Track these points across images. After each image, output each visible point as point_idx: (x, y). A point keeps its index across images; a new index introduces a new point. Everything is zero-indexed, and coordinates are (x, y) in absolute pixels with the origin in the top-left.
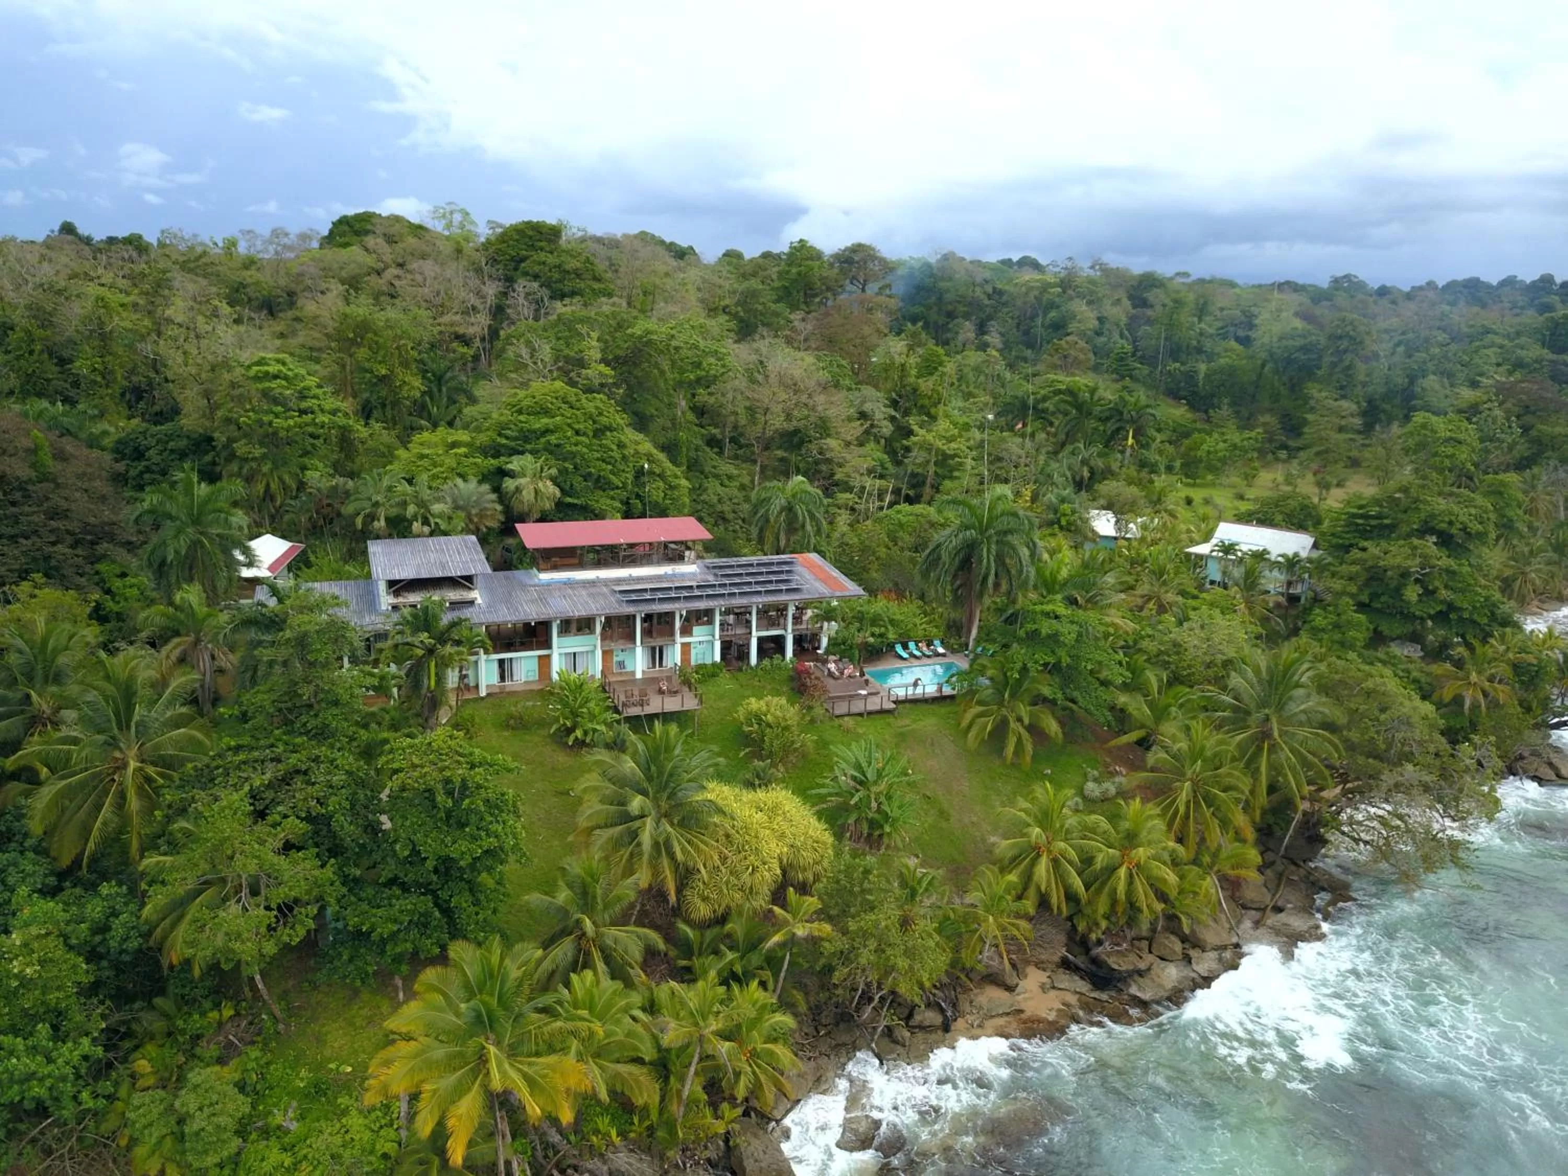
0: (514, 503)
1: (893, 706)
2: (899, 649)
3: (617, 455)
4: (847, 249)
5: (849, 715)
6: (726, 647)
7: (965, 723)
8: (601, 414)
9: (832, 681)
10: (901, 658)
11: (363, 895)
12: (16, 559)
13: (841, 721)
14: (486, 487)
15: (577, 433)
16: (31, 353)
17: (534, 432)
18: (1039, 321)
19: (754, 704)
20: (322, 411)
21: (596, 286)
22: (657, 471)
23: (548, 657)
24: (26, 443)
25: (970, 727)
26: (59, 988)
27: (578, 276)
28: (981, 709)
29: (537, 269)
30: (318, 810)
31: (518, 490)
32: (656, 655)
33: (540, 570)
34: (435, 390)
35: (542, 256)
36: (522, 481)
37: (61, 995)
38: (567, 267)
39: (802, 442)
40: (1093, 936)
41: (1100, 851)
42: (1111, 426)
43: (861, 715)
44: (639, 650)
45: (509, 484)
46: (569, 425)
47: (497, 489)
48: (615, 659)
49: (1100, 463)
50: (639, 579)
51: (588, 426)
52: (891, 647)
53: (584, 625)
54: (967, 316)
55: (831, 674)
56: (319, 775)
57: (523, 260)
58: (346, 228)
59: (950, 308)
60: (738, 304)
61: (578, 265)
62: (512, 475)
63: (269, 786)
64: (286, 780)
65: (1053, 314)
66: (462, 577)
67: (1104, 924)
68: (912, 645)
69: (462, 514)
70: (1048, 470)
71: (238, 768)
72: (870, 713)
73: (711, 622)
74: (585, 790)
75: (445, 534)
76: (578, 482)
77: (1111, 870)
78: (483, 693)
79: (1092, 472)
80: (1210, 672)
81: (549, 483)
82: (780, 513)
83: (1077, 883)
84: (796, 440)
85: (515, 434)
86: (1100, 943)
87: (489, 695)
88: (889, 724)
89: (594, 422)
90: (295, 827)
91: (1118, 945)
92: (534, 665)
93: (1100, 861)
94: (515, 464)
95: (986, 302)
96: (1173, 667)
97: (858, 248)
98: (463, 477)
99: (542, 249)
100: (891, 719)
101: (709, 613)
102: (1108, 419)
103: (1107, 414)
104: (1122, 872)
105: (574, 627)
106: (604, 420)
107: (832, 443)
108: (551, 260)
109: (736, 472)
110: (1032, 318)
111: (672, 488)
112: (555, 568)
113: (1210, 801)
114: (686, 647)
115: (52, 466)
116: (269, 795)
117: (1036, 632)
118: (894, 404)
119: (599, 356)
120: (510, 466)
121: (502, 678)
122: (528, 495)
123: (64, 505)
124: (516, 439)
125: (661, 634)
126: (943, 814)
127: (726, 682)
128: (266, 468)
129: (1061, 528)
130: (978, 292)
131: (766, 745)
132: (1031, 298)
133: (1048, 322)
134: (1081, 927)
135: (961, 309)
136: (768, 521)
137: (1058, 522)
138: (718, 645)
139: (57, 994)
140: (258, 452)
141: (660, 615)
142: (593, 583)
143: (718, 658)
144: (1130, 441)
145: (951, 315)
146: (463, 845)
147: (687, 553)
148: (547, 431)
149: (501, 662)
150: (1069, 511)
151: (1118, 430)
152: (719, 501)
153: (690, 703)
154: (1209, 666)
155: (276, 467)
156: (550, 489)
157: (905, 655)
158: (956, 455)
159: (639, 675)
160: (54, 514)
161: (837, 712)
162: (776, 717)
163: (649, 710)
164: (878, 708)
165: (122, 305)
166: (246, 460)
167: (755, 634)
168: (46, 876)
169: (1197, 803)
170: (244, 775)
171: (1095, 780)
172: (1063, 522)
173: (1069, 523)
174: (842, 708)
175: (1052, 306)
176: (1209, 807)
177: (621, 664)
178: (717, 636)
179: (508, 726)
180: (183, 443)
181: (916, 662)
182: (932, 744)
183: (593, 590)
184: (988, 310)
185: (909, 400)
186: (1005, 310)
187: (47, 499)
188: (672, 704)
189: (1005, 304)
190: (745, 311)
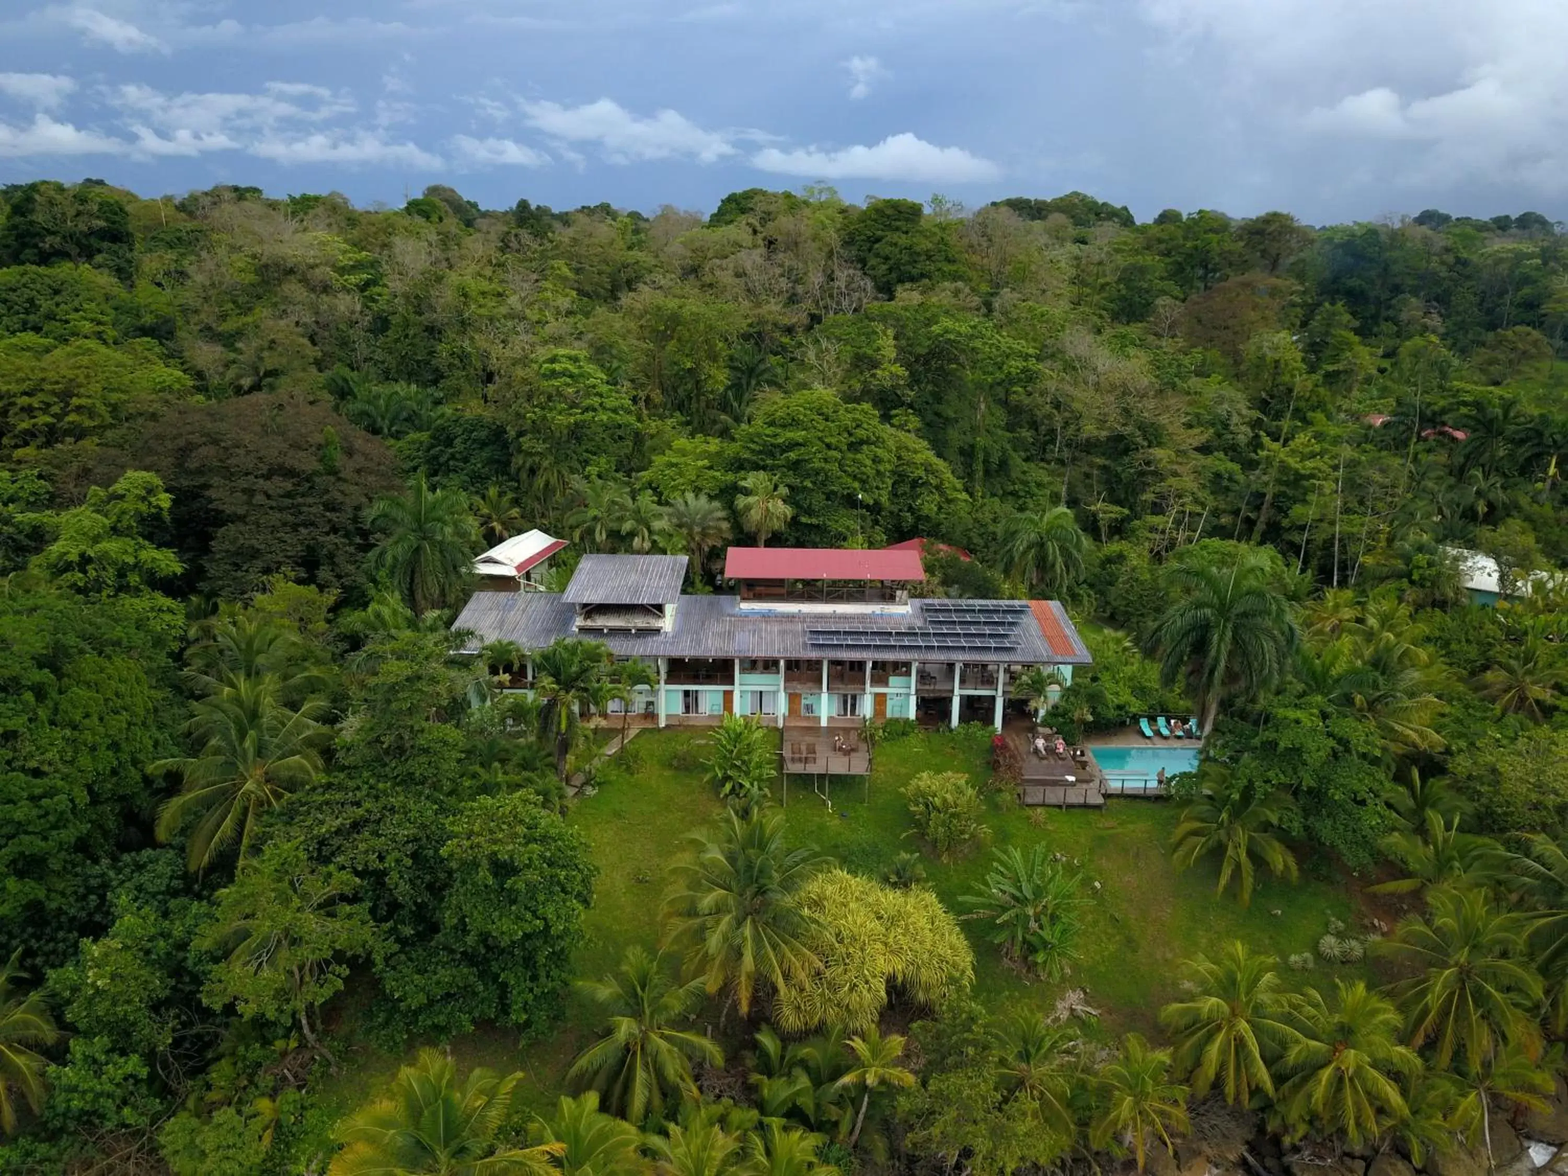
0: (743, 520)
1: (1100, 801)
2: (1144, 725)
3: (870, 472)
4: (1258, 219)
5: (1043, 805)
6: (923, 704)
7: (1173, 840)
8: (858, 426)
9: (1034, 760)
10: (1143, 734)
11: (414, 956)
12: (292, 545)
13: (1029, 812)
14: (716, 504)
15: (829, 446)
16: (406, 336)
17: (779, 446)
18: (1508, 298)
19: (925, 780)
20: (604, 408)
21: (947, 268)
22: (934, 481)
23: (731, 692)
24: (318, 438)
25: (1179, 844)
26: (128, 1002)
27: (929, 258)
28: (1197, 825)
29: (888, 250)
30: (376, 865)
31: (748, 508)
32: (850, 703)
33: (744, 599)
34: (744, 382)
35: (895, 237)
36: (751, 499)
37: (129, 1008)
38: (918, 249)
39: (1126, 451)
40: (1287, 1141)
41: (1297, 1042)
42: (1524, 452)
43: (1060, 807)
44: (825, 696)
45: (741, 501)
46: (820, 439)
47: (730, 505)
48: (804, 702)
49: (1501, 496)
50: (845, 617)
51: (844, 439)
52: (1135, 719)
53: (769, 665)
54: (1415, 292)
55: (1037, 751)
56: (387, 828)
57: (878, 240)
58: (734, 205)
59: (1398, 280)
60: (1120, 280)
61: (930, 246)
62: (747, 492)
63: (338, 832)
64: (356, 826)
65: (1527, 290)
66: (653, 606)
67: (1302, 1129)
68: (1161, 721)
69: (685, 531)
70: (1412, 507)
71: (319, 809)
72: (1071, 806)
73: (908, 674)
74: (674, 871)
75: (664, 552)
76: (818, 501)
77: (1310, 1069)
78: (662, 724)
79: (1491, 506)
80: (1536, 816)
81: (780, 502)
82: (1029, 548)
83: (1263, 1075)
84: (1121, 446)
85: (757, 448)
86: (1296, 1149)
87: (667, 726)
88: (1089, 823)
89: (850, 434)
90: (343, 881)
91: (1321, 1158)
92: (720, 699)
93: (1293, 1056)
94: (751, 480)
95: (1444, 274)
96: (1484, 800)
97: (1273, 218)
98: (697, 491)
99: (897, 229)
100: (1093, 816)
101: (907, 665)
102: (1522, 442)
103: (1523, 435)
104: (1326, 1074)
105: (760, 665)
106: (861, 433)
107: (1160, 454)
108: (903, 240)
109: (1046, 479)
110: (1501, 294)
111: (949, 501)
112: (759, 597)
113: (1480, 998)
114: (880, 700)
115: (340, 460)
116: (336, 842)
117: (1274, 745)
118: (1263, 405)
119: (893, 355)
120: (743, 483)
121: (687, 708)
122: (755, 515)
123: (340, 498)
124: (760, 452)
125: (853, 681)
126: (1129, 942)
127: (916, 744)
128: (546, 464)
129: (1412, 582)
130: (1434, 264)
131: (931, 830)
132: (1503, 268)
133: (1518, 299)
134: (1272, 1126)
135: (1410, 282)
136: (1012, 558)
137: (1409, 575)
138: (913, 700)
139: (126, 1007)
140: (541, 447)
141: (852, 663)
142: (790, 617)
143: (912, 714)
144: (1552, 470)
145: (1397, 289)
146: (506, 925)
147: (898, 593)
148: (793, 445)
149: (687, 693)
150: (1424, 563)
151: (1538, 456)
152: (995, 520)
153: (858, 765)
154: (1536, 807)
155: (557, 462)
156: (782, 509)
157: (1148, 732)
158: (1312, 476)
159: (824, 723)
160: (331, 507)
161: (1029, 800)
162: (945, 800)
163: (813, 769)
164: (1082, 801)
165: (483, 293)
166: (531, 454)
167: (957, 691)
168: (171, 878)
169: (1462, 997)
170: (320, 816)
171: (1340, 935)
172: (1415, 577)
173: (1422, 578)
174: (1035, 795)
175: (1526, 280)
176: (1477, 1005)
177: (809, 708)
178: (913, 691)
179: (671, 765)
180: (483, 434)
181: (1160, 743)
182: (1137, 855)
183: (788, 627)
184: (1446, 284)
185: (1281, 402)
186: (1469, 284)
187: (327, 491)
188: (838, 766)
189: (1468, 277)
190: (1127, 288)
